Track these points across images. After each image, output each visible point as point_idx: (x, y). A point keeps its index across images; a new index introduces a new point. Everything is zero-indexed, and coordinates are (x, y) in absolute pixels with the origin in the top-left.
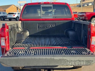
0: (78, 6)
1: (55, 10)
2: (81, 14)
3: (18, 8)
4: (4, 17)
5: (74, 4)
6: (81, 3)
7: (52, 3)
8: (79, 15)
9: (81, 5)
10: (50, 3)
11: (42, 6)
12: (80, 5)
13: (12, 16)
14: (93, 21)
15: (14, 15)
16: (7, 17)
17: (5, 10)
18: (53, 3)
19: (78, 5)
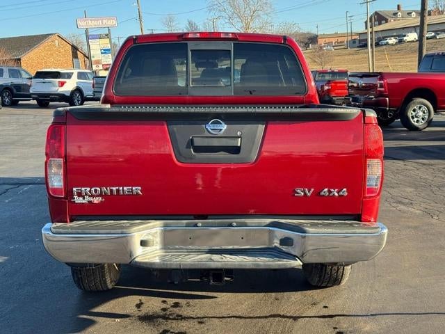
0: (357, 44)
1: (244, 61)
2: (362, 82)
3: (77, 49)
4: (15, 91)
5: (336, 35)
6: (370, 30)
7: (230, 36)
8: (355, 85)
9: (366, 40)
10: (222, 36)
11: (191, 46)
12: (363, 37)
13: (54, 87)
14: (414, 111)
15: (62, 84)
16: (31, 92)
17: (19, 60)
18: (235, 38)
19: (357, 37)
